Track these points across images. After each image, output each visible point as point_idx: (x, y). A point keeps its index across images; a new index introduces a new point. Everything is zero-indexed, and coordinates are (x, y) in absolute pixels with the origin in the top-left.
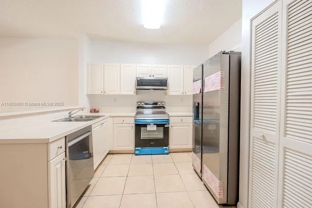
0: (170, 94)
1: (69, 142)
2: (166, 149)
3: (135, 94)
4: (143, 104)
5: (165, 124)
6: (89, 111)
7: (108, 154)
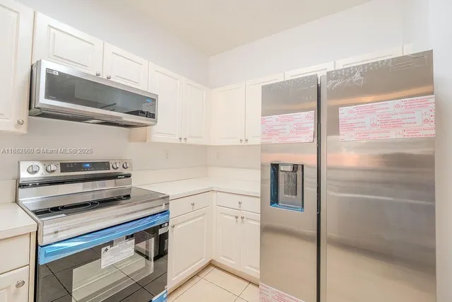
3: (22, 130)
4: (53, 168)
5: (161, 226)
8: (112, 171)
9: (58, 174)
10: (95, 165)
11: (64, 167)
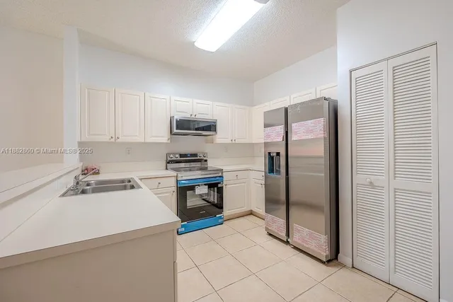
0: (217, 142)
2: (220, 218)
3: (169, 142)
4: (177, 156)
5: (219, 183)
8: (199, 158)
9: (179, 158)
10: (193, 155)
11: (181, 156)
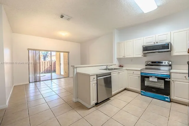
0: (174, 55)
1: (98, 77)
2: (167, 98)
3: (143, 56)
4: (150, 62)
5: (166, 78)
6: (118, 66)
7: (125, 89)
9: (151, 64)
